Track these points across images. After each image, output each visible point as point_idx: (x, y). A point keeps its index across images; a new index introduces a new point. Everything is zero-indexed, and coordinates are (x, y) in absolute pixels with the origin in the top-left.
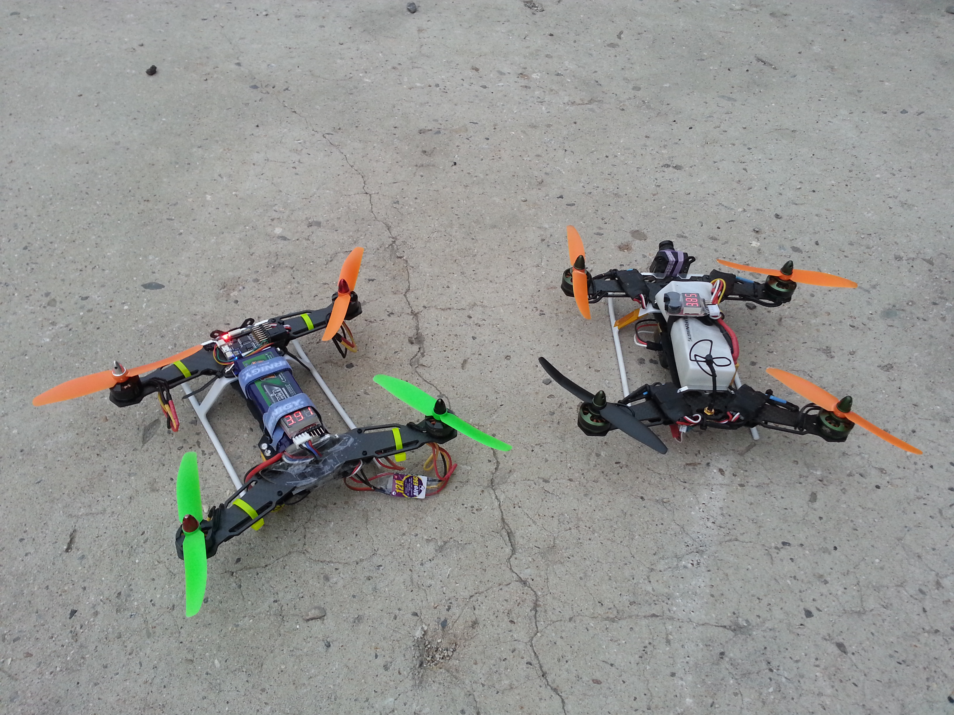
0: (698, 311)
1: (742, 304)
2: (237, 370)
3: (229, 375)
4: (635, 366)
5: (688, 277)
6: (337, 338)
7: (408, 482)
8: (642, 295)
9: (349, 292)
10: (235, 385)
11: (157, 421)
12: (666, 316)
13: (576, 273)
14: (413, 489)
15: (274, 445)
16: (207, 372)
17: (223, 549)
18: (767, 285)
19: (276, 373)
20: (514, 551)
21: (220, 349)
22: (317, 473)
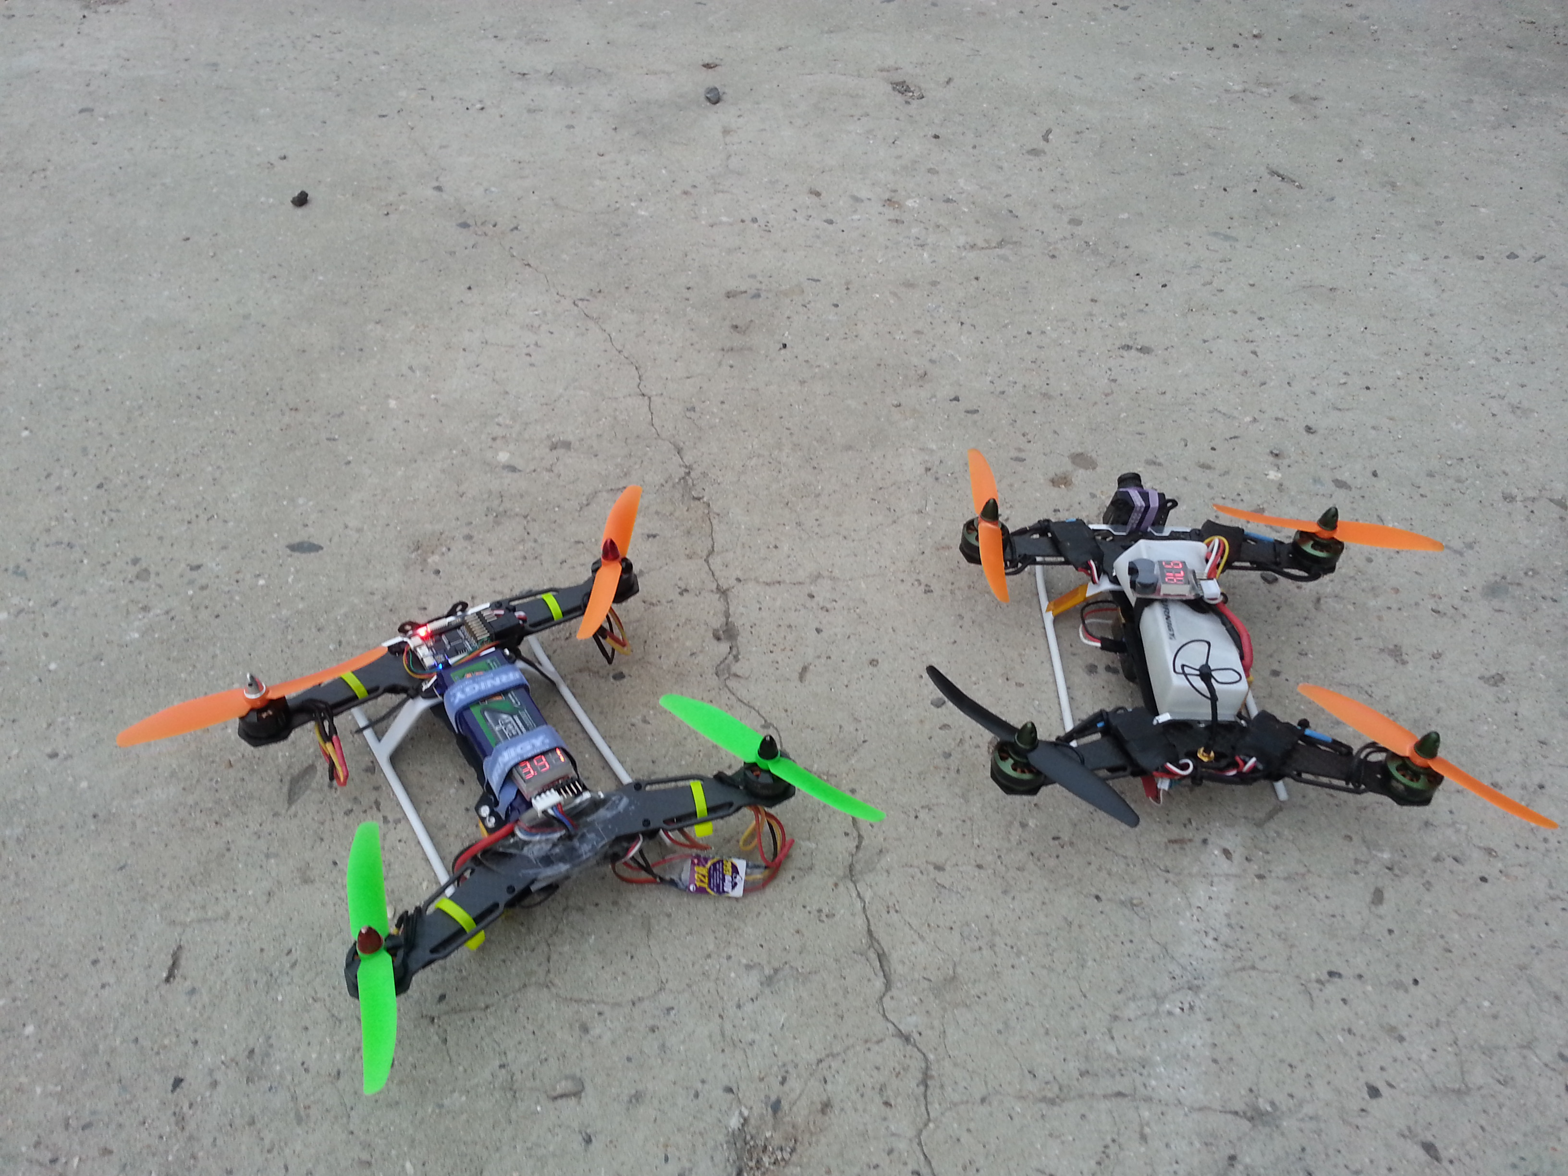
0: (1186, 591)
1: (1256, 575)
2: (442, 686)
3: (429, 694)
4: (1081, 677)
5: (1166, 532)
6: (601, 633)
7: (715, 869)
8: (1092, 563)
9: (620, 559)
10: (438, 710)
11: (311, 769)
12: (1132, 597)
13: (984, 526)
14: (724, 880)
15: (501, 810)
16: (393, 689)
17: (420, 980)
18: (1295, 547)
19: (504, 692)
20: (888, 985)
21: (414, 653)
22: (570, 855)
